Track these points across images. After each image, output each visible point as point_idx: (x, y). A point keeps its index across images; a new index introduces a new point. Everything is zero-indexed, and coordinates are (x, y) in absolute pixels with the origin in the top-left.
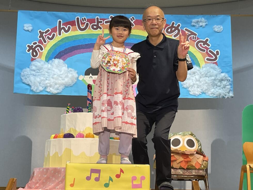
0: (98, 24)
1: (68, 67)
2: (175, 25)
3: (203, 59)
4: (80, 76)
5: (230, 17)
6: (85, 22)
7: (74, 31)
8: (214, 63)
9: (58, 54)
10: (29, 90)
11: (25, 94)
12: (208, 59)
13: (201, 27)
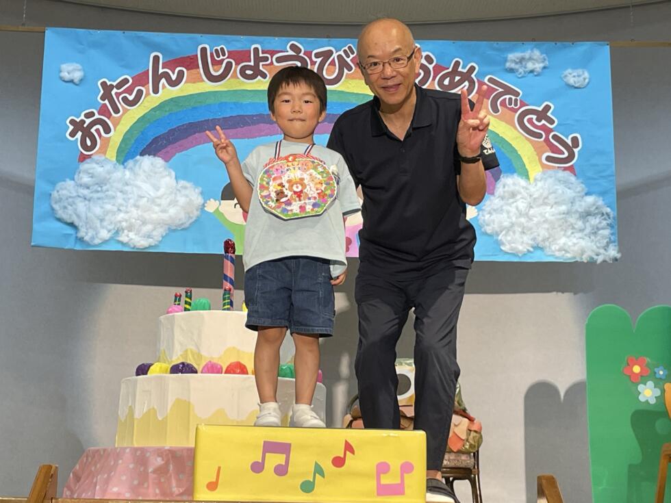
0: (257, 64)
1: (176, 178)
2: (463, 68)
3: (537, 158)
4: (208, 202)
5: (608, 47)
6: (223, 60)
7: (194, 82)
8: (565, 169)
9: (151, 143)
10: (72, 240)
11: (63, 249)
12: (549, 159)
13: (531, 74)
